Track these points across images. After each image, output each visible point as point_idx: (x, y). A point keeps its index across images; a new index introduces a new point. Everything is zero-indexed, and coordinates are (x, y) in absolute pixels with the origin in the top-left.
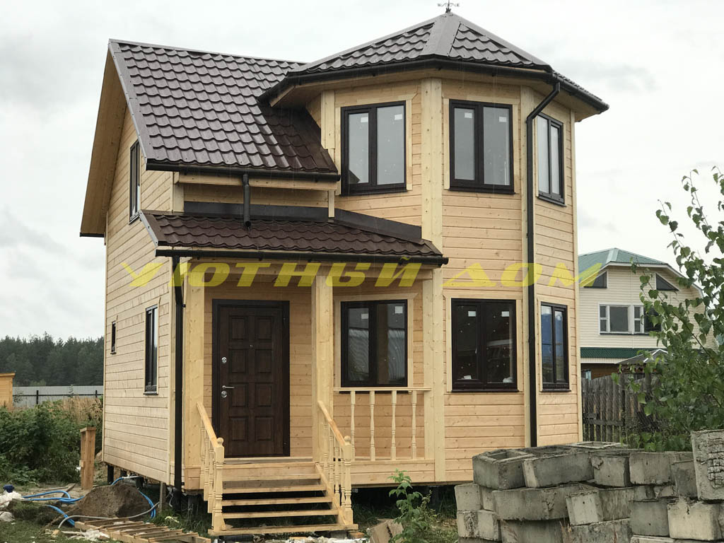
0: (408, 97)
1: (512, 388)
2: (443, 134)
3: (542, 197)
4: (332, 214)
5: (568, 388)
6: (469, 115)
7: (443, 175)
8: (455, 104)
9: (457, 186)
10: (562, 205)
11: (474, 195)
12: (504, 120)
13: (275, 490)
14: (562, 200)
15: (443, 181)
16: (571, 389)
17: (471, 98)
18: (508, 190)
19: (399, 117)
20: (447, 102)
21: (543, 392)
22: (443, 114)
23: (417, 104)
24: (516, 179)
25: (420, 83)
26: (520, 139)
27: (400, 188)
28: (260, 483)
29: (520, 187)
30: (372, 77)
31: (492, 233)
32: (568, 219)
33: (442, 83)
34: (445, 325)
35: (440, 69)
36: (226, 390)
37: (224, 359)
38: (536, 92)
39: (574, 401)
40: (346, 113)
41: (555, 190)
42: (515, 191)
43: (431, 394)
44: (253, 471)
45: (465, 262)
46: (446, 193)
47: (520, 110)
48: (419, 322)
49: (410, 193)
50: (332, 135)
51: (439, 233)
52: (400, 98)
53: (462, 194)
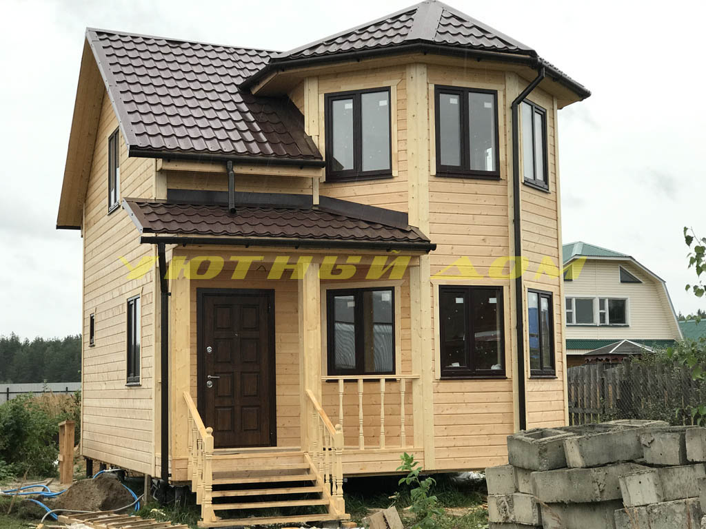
0: (393, 83)
1: (501, 375)
2: (428, 119)
3: (527, 183)
4: (316, 201)
5: (555, 375)
6: (454, 100)
7: (429, 160)
8: (440, 90)
9: (443, 172)
10: (546, 191)
11: (460, 181)
12: (489, 105)
13: (265, 480)
14: (546, 186)
15: (429, 167)
16: (557, 376)
17: (456, 83)
18: (494, 176)
19: (384, 103)
20: (432, 87)
21: (530, 379)
22: (428, 99)
23: (403, 89)
24: (502, 165)
25: (405, 69)
26: (505, 125)
27: (386, 175)
28: (248, 474)
29: (507, 172)
30: (356, 62)
31: (479, 219)
32: (552, 206)
33: (427, 68)
34: (433, 311)
35: (425, 54)
36: (211, 379)
37: (209, 349)
38: (521, 78)
39: (560, 387)
40: (330, 99)
41: (540, 176)
42: (501, 177)
43: (419, 382)
44: (242, 461)
45: (452, 248)
46: (433, 179)
47: (505, 96)
48: (407, 309)
49: (396, 179)
50: (316, 122)
51: (426, 219)
52: (385, 84)
53: (448, 180)
